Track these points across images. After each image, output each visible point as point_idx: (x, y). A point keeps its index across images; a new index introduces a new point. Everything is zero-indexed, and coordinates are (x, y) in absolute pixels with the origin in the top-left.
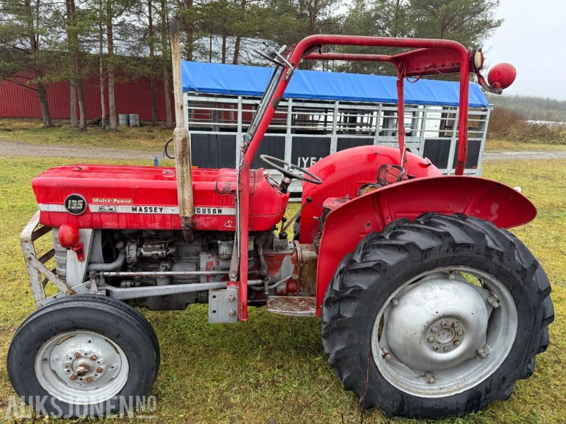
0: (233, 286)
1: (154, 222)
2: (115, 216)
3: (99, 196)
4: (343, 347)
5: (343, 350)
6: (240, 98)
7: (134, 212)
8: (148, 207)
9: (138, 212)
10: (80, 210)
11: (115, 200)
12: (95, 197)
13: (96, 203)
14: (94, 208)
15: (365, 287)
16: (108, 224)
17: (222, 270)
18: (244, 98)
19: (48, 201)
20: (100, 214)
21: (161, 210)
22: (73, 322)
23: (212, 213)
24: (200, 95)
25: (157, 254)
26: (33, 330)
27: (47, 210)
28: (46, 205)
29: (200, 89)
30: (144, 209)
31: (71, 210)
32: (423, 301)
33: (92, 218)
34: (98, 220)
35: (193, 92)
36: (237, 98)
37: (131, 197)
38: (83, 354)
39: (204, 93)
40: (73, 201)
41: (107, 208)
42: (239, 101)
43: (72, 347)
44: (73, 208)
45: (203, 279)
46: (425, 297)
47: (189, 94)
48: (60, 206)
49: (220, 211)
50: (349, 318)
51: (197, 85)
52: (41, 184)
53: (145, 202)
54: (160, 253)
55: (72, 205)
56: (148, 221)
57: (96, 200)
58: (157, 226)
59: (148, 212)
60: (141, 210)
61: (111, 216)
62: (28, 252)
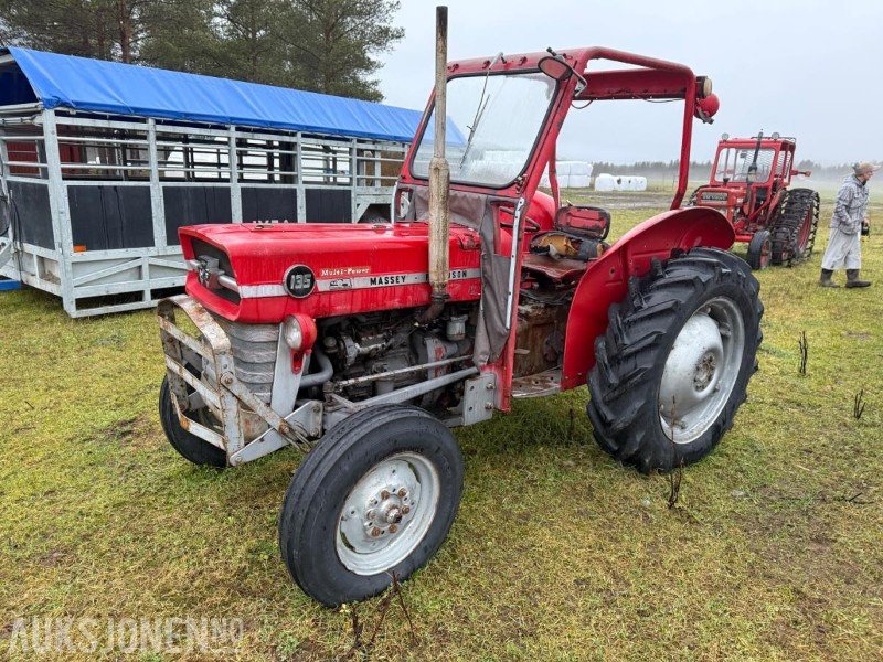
0: (487, 370)
1: (394, 298)
2: (349, 294)
3: (329, 266)
4: (642, 403)
5: (642, 407)
6: (151, 121)
7: (373, 286)
8: (389, 276)
9: (377, 285)
10: (307, 291)
11: (350, 270)
12: (324, 267)
13: (325, 278)
14: (323, 285)
15: (664, 332)
16: (338, 308)
17: (449, 358)
18: (158, 122)
19: (257, 280)
20: (330, 293)
21: (403, 278)
22: (396, 442)
23: (457, 278)
24: (79, 115)
25: (377, 349)
26: (347, 468)
27: (254, 296)
28: (254, 287)
29: (77, 103)
30: (386, 280)
31: (294, 292)
32: (690, 340)
33: (319, 302)
34: (327, 304)
35: (66, 110)
36: (144, 121)
37: (369, 264)
38: (390, 492)
39: (88, 111)
40: (298, 276)
41: (340, 284)
42: (149, 126)
43: (376, 485)
44: (297, 287)
45: (431, 374)
46: (691, 334)
47: (58, 114)
48: (275, 286)
49: (464, 274)
50: (651, 370)
51: (72, 97)
52: (246, 253)
53: (385, 270)
54: (379, 346)
55: (296, 283)
56: (387, 298)
57: (325, 272)
58: (396, 303)
59: (390, 284)
60: (380, 282)
61: (343, 295)
62: (224, 370)
